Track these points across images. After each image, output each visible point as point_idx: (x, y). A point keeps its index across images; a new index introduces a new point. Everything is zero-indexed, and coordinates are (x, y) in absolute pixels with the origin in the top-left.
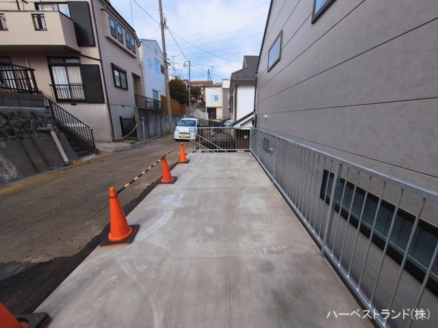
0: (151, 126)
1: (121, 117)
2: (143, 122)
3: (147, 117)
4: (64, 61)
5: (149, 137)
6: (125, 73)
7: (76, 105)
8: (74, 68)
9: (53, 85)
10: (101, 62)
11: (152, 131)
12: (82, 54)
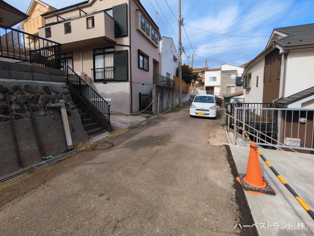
0: (165, 101)
1: (140, 93)
2: (159, 98)
3: (162, 93)
4: (104, 51)
5: (162, 111)
6: (147, 57)
7: (106, 83)
8: (110, 55)
9: (94, 69)
10: (130, 48)
11: (165, 106)
12: (117, 43)
